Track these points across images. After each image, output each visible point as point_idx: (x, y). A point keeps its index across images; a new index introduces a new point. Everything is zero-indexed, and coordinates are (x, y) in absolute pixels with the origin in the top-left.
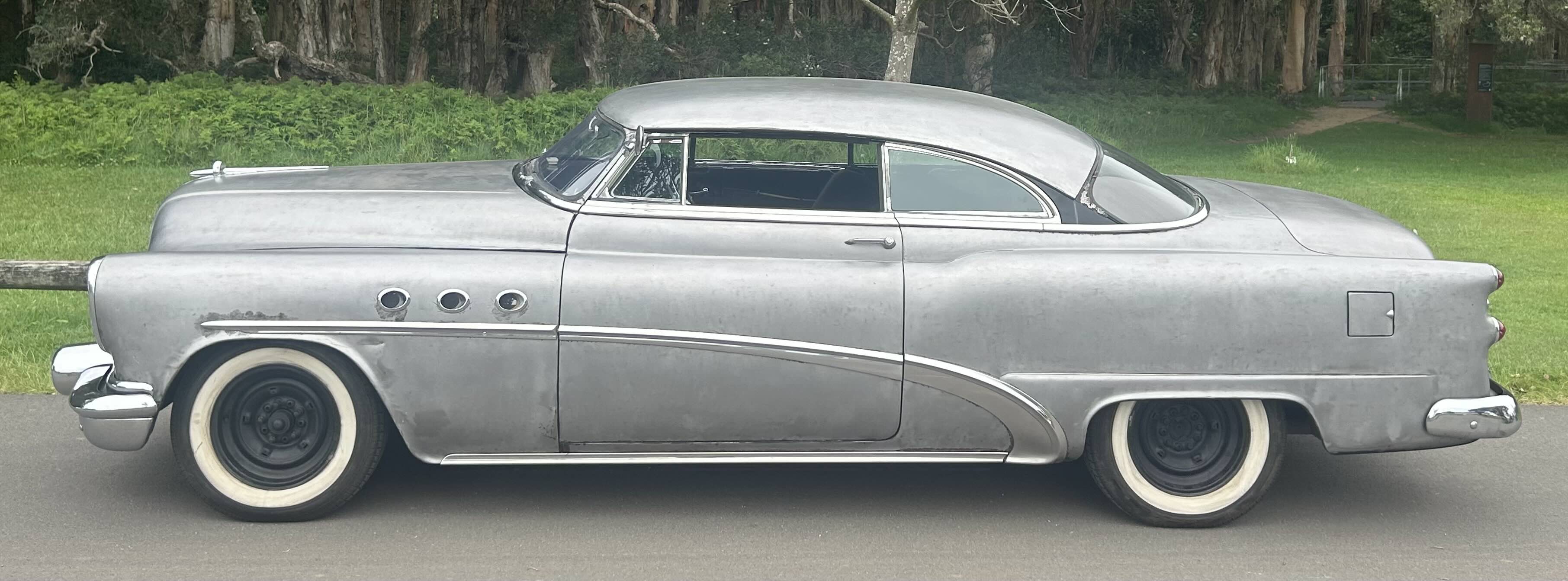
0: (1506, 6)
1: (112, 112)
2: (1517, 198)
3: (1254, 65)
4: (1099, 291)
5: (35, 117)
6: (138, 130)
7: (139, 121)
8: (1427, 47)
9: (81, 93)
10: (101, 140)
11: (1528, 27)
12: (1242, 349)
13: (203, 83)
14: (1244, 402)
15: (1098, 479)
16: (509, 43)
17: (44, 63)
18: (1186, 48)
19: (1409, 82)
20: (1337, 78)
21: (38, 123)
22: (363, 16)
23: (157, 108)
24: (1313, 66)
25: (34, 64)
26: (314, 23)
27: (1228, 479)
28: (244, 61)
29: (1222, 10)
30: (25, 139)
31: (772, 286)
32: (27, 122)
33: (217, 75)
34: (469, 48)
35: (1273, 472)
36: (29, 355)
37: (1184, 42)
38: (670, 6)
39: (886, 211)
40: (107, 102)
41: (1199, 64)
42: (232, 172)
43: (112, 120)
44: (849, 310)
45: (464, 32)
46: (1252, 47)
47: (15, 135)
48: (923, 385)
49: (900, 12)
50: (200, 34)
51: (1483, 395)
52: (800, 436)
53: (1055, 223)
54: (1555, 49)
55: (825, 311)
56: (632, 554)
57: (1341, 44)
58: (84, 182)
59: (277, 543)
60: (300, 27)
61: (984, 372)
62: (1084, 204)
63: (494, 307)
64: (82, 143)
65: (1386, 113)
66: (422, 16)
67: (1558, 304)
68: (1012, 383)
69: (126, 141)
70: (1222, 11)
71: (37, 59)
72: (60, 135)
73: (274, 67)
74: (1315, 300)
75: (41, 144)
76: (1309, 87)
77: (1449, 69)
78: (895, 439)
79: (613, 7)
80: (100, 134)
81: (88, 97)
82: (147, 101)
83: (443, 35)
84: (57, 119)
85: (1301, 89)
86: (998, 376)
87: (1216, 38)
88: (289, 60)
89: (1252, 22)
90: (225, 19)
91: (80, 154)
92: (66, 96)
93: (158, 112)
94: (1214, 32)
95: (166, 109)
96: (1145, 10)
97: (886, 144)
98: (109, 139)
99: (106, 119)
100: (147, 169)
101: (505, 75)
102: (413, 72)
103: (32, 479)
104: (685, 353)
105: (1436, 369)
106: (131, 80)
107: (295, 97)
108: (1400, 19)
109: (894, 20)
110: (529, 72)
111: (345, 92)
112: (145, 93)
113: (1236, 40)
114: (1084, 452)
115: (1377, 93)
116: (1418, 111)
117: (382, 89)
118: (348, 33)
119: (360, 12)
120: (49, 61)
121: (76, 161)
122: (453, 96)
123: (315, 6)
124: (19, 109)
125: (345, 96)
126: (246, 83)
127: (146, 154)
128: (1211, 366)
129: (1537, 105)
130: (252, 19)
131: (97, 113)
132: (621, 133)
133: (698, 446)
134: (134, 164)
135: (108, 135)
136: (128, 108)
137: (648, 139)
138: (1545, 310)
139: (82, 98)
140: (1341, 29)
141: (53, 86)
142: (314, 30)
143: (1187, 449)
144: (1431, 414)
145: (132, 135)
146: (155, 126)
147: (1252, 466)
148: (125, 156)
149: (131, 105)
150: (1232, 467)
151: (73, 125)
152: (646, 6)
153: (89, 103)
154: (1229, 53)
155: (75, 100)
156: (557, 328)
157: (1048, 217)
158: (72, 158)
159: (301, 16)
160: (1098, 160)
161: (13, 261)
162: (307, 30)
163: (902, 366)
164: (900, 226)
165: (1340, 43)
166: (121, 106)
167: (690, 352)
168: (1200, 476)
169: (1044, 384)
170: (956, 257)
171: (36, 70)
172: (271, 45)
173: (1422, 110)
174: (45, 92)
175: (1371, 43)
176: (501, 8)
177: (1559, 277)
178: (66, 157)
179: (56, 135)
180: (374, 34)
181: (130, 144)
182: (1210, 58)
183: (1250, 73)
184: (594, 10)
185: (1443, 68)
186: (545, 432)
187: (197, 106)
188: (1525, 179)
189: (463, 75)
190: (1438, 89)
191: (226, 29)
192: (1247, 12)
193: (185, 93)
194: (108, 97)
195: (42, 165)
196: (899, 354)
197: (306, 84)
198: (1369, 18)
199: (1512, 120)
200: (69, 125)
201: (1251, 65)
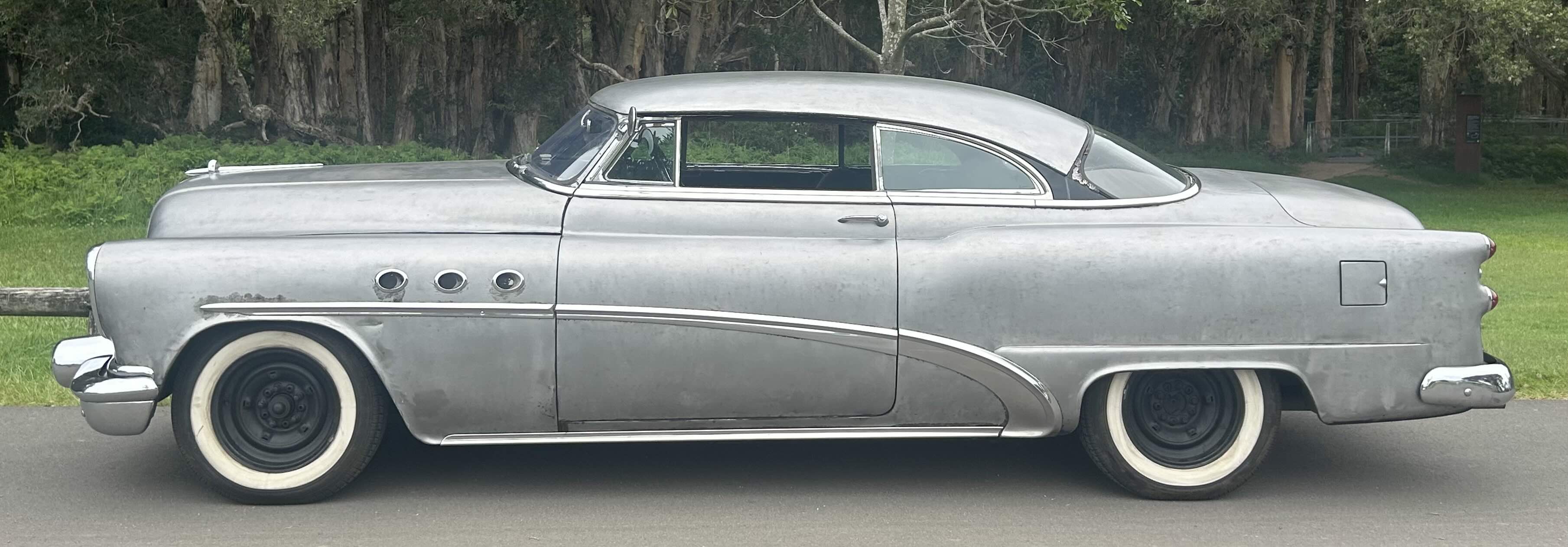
0: (1494, 46)
1: (101, 173)
2: (1508, 237)
3: (1241, 124)
4: (1092, 264)
5: (24, 179)
6: (127, 190)
7: (128, 182)
8: (1415, 106)
9: (69, 156)
10: (90, 200)
11: (1516, 67)
12: (1236, 320)
13: (191, 144)
14: (1237, 372)
15: (1093, 453)
16: (495, 104)
17: (32, 126)
18: (1174, 106)
19: (1397, 137)
20: (1326, 134)
21: (28, 185)
22: (348, 85)
23: (146, 168)
24: (1301, 122)
25: (23, 128)
26: (301, 89)
27: (1223, 451)
28: (231, 125)
29: (1208, 66)
30: (15, 200)
31: (767, 263)
32: (16, 184)
33: (204, 136)
34: (455, 111)
35: (1268, 443)
36: (27, 372)
37: (1170, 100)
38: (655, 68)
39: (878, 189)
40: (96, 163)
41: (1187, 121)
42: (225, 170)
43: (101, 180)
44: (843, 286)
45: (450, 96)
46: (1239, 105)
47: (4, 196)
48: (918, 360)
49: (887, 51)
50: (187, 99)
51: (1477, 363)
52: (795, 412)
53: (1047, 199)
54: (1543, 106)
55: (819, 288)
56: (633, 526)
57: (1328, 100)
58: (75, 240)
59: (280, 522)
60: (287, 93)
61: (978, 346)
62: (1076, 180)
63: (491, 286)
64: (72, 203)
65: (1374, 167)
66: (408, 79)
67: (1549, 321)
68: (1006, 356)
69: (116, 201)
70: (1208, 68)
71: (26, 122)
72: (50, 195)
73: (261, 129)
74: (1308, 270)
75: (31, 205)
76: (1297, 143)
77: (1437, 123)
78: (890, 414)
79: (599, 67)
80: (90, 194)
81: (77, 159)
82: (136, 162)
83: (428, 98)
84: (46, 180)
85: (1288, 145)
86: (992, 349)
87: (1203, 96)
88: (277, 124)
89: (1239, 81)
90: (210, 85)
91: (71, 214)
92: (55, 158)
93: (147, 173)
94: (1201, 89)
95: (154, 169)
96: (1131, 72)
97: (878, 125)
98: (99, 198)
99: (95, 179)
100: (136, 227)
101: (492, 137)
102: (400, 136)
103: (34, 473)
104: (681, 331)
105: (1430, 338)
106: (120, 144)
107: (283, 157)
108: (1387, 79)
109: (881, 59)
110: (516, 135)
111: (333, 152)
112: (134, 155)
113: (1223, 100)
114: (1078, 426)
115: (1365, 149)
116: (1406, 164)
117: (370, 149)
118: (335, 99)
119: (346, 80)
120: (37, 124)
121: (66, 221)
122: (441, 155)
123: (301, 71)
124: (8, 172)
125: (333, 156)
126: (233, 145)
127: (136, 214)
128: (1204, 338)
129: (1526, 156)
130: (239, 82)
131: (86, 174)
132: (613, 119)
133: (695, 423)
134: (123, 224)
135: (97, 194)
136: (117, 169)
137: (641, 123)
138: (1536, 326)
139: (71, 161)
140: (1328, 85)
141: (42, 150)
142: (300, 96)
143: (1182, 423)
144: (1425, 383)
145: (121, 195)
146: (145, 186)
147: (1246, 438)
148: (115, 216)
149: (119, 166)
150: (1227, 439)
151: (63, 186)
152: (631, 67)
153: (78, 165)
154: (1216, 111)
155: (64, 162)
156: (554, 307)
157: (1040, 194)
158: (62, 218)
159: (287, 81)
160: (1089, 138)
161: (8, 289)
162: (294, 95)
163: (896, 341)
164: (892, 204)
165: (1326, 100)
166: (110, 168)
167: (687, 330)
168: (1194, 449)
169: (1038, 357)
170: (950, 233)
171: (24, 135)
172: (258, 109)
173: (1410, 163)
174: (34, 155)
175: (1358, 102)
176: (486, 71)
177: (1550, 299)
178: (56, 217)
179: (46, 196)
180: (360, 99)
181: (120, 204)
182: (1197, 115)
183: (1237, 131)
184: (579, 71)
185: (1431, 122)
186: (544, 410)
187: (186, 166)
188: (1514, 221)
189: (450, 138)
190: (1426, 143)
191: (212, 97)
192: (1233, 71)
193: (173, 154)
194: (96, 158)
195: (32, 225)
196: (893, 329)
197: (294, 145)
198: (1356, 76)
199: (1501, 171)
200: (58, 186)
201: (1238, 123)
